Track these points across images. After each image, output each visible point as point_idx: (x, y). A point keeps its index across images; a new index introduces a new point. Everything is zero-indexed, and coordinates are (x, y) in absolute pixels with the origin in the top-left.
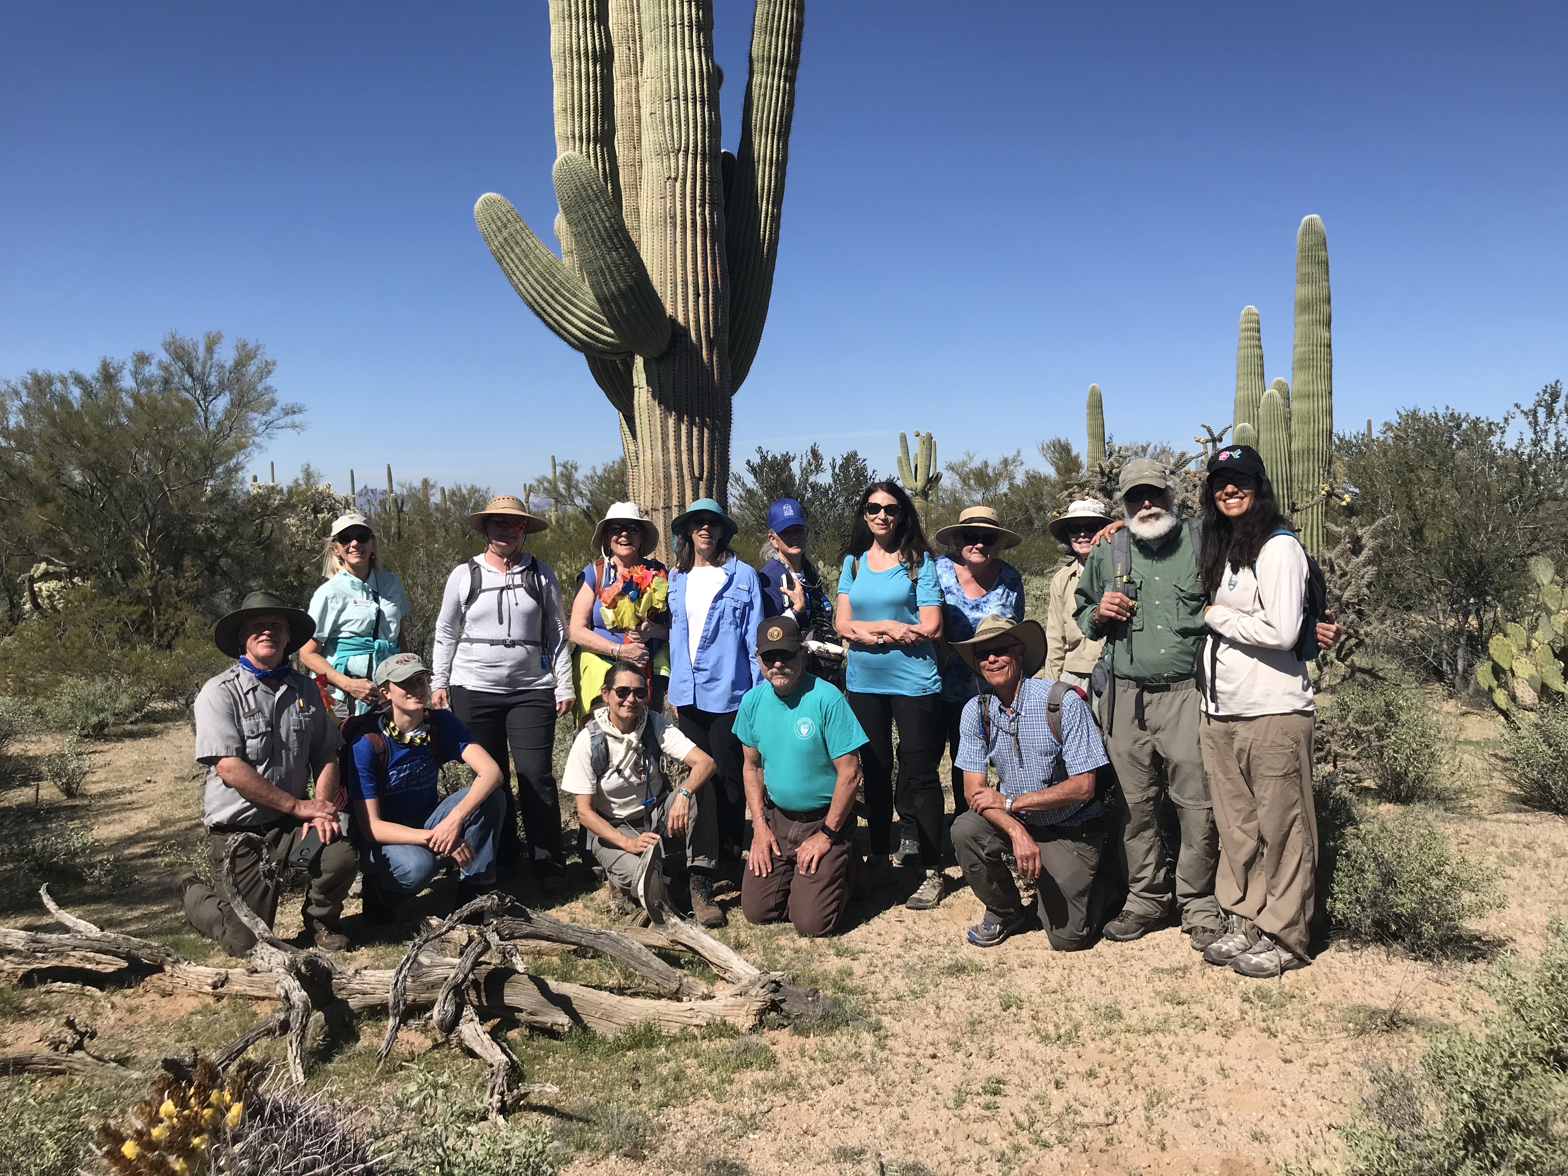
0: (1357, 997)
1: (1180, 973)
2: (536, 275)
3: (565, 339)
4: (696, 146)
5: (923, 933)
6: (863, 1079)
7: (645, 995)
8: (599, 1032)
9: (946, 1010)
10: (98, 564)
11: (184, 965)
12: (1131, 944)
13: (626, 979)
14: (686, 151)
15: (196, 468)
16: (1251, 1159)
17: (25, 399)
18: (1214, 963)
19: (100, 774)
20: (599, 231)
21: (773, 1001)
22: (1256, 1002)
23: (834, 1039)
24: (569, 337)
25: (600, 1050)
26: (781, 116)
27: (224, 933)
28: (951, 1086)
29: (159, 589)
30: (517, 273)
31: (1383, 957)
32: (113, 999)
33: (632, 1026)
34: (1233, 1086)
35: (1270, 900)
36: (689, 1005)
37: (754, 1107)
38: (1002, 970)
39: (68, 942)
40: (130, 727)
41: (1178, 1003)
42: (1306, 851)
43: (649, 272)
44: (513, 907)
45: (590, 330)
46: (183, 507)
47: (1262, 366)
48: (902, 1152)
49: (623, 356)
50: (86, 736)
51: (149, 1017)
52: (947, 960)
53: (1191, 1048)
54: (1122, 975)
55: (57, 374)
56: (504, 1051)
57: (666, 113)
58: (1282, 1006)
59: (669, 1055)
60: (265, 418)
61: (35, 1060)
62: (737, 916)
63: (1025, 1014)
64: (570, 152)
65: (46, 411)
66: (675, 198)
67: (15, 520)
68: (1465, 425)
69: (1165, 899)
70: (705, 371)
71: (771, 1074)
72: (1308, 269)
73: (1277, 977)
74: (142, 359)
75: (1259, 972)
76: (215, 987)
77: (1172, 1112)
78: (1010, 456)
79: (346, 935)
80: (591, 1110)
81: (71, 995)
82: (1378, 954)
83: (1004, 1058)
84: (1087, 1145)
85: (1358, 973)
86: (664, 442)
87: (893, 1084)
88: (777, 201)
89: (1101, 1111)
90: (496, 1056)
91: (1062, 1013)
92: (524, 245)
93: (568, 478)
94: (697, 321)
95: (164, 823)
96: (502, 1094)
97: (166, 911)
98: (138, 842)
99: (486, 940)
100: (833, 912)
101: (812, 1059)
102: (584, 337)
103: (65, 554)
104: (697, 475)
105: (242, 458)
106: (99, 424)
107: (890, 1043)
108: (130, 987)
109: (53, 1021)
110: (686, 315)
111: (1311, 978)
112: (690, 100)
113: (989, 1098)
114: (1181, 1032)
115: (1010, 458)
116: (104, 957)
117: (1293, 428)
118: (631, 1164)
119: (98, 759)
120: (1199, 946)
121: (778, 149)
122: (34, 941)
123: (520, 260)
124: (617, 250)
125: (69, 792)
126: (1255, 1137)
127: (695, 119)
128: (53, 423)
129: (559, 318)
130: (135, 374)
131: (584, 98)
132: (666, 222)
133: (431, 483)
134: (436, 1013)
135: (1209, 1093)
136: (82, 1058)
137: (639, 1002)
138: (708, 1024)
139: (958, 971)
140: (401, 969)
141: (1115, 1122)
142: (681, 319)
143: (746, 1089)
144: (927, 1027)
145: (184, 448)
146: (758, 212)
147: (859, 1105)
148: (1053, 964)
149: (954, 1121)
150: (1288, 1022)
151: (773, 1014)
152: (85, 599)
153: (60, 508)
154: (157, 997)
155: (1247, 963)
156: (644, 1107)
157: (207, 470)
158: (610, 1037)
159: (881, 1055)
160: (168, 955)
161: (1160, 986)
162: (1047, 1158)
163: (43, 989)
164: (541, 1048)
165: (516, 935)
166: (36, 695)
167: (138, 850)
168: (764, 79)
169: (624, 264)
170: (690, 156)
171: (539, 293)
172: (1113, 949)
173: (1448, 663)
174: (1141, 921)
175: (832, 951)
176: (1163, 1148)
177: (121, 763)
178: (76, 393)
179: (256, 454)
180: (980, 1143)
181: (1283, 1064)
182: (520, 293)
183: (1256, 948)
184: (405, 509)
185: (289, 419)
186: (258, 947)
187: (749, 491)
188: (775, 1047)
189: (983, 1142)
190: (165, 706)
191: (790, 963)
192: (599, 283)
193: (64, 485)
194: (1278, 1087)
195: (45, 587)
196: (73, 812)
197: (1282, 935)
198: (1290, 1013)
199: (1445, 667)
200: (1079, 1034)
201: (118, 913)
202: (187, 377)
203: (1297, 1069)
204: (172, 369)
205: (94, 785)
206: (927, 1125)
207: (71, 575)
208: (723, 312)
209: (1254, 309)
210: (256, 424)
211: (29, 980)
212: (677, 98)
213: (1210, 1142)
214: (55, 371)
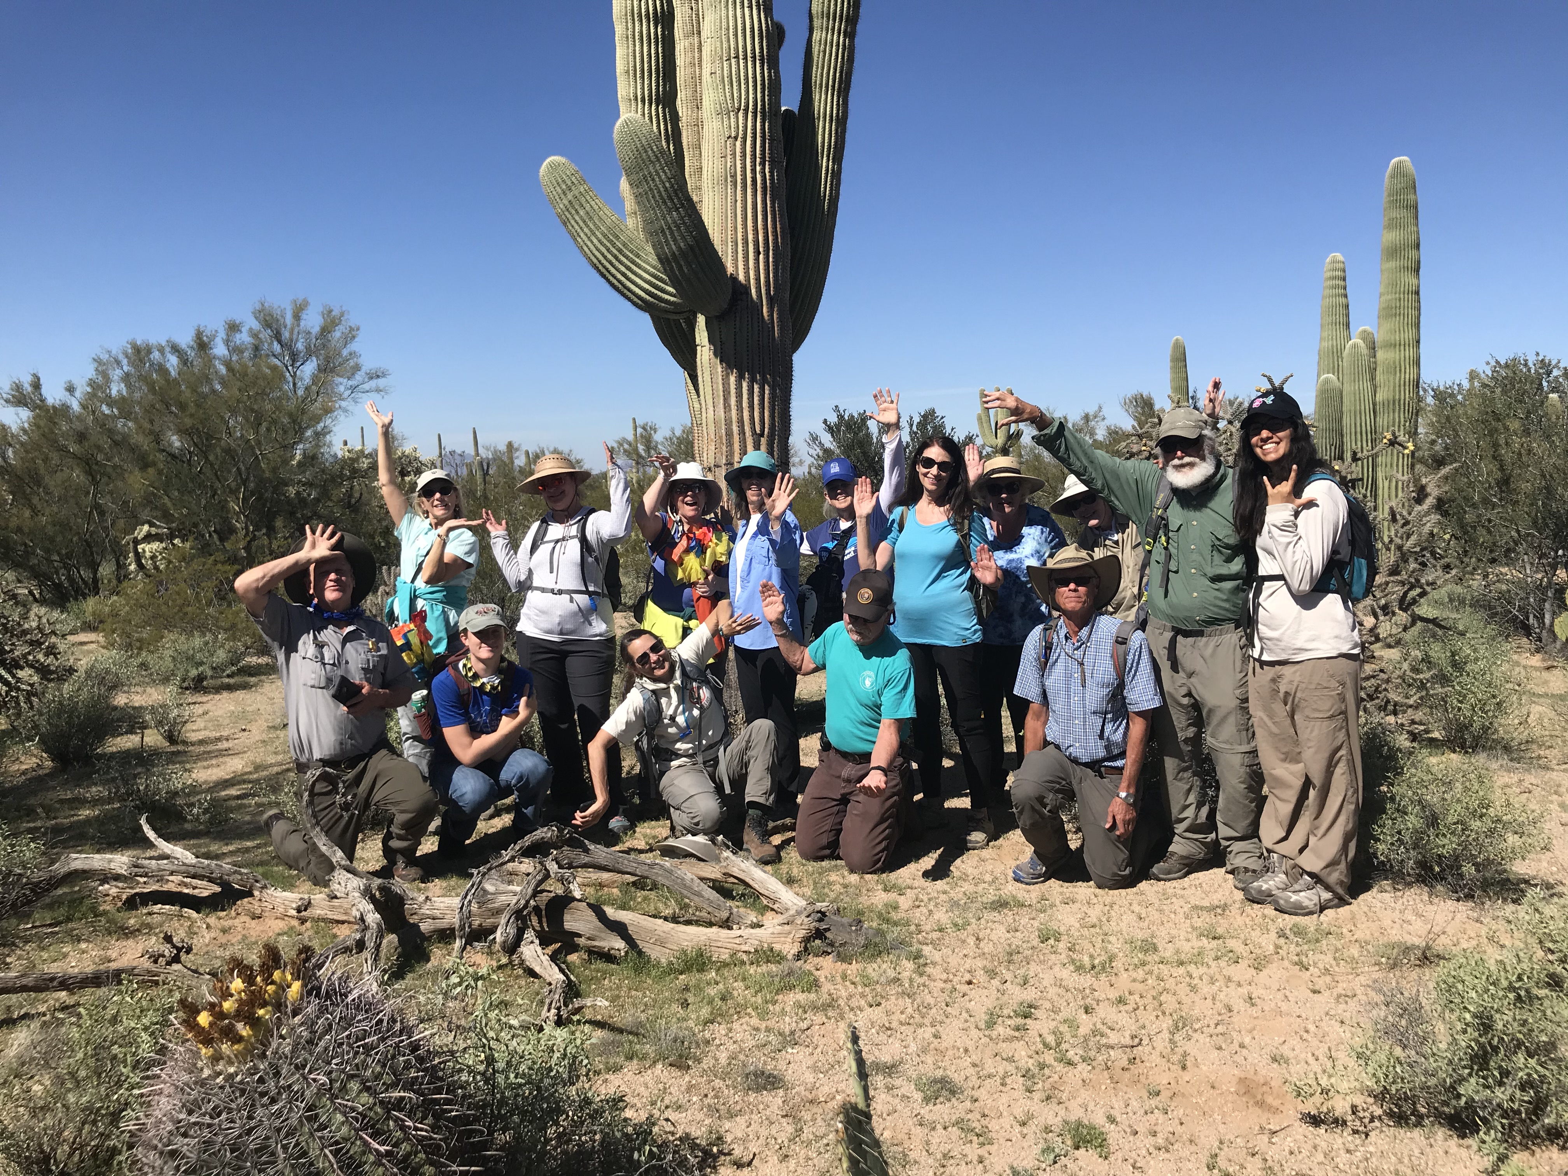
0: (1396, 935)
1: (1219, 911)
2: (600, 236)
3: (629, 299)
4: (756, 105)
5: (970, 871)
6: (900, 1002)
7: (698, 923)
8: (653, 957)
9: (986, 941)
10: (195, 525)
11: (271, 891)
12: (1174, 883)
13: (681, 909)
14: (746, 110)
15: (285, 432)
16: (1269, 1079)
17: (126, 368)
18: (1254, 901)
19: (200, 723)
20: (659, 192)
21: (817, 930)
22: (1292, 937)
23: (875, 966)
24: (633, 297)
25: (653, 973)
26: (841, 72)
27: (309, 863)
28: (984, 1009)
29: (254, 549)
30: (582, 235)
31: (1425, 897)
32: (208, 920)
33: (684, 952)
34: (1259, 1013)
35: (1313, 840)
36: (739, 933)
37: (794, 1024)
38: (1044, 905)
39: (166, 867)
40: (227, 680)
41: (1214, 938)
42: (1350, 793)
43: (710, 232)
44: (571, 838)
45: (653, 290)
46: (274, 470)
47: (1348, 315)
48: (932, 1066)
49: (685, 315)
50: (187, 689)
51: (240, 937)
52: (991, 896)
53: (1221, 978)
54: (1161, 911)
55: (155, 343)
56: (562, 971)
57: (725, 72)
58: (1317, 941)
59: (718, 979)
60: (350, 383)
61: (136, 971)
62: (792, 855)
63: (1062, 945)
64: (632, 114)
65: (145, 379)
66: (735, 157)
67: (120, 484)
68: (1555, 373)
69: (1208, 840)
70: (766, 328)
71: (813, 996)
72: (1395, 214)
73: (1316, 916)
74: (233, 328)
75: (1297, 910)
76: (299, 911)
77: (1196, 1036)
78: (1091, 411)
79: (422, 868)
80: (641, 1024)
81: (170, 917)
82: (1421, 895)
83: (1037, 984)
84: (1109, 1063)
85: (1397, 912)
86: (726, 399)
87: (929, 1007)
88: (838, 157)
89: (1127, 1034)
90: (554, 975)
91: (1098, 945)
92: (588, 208)
93: (648, 441)
94: (758, 279)
95: (258, 768)
96: (559, 1009)
97: (258, 847)
98: (233, 785)
99: (546, 869)
100: (882, 851)
101: (853, 983)
102: (648, 298)
103: (166, 517)
104: (758, 431)
105: (328, 422)
106: (194, 391)
107: (928, 970)
108: (223, 910)
109: (154, 939)
110: (747, 273)
111: (1350, 916)
112: (749, 59)
113: (1020, 1021)
114: (1213, 964)
115: (1091, 413)
116: (199, 882)
117: (1378, 378)
118: (676, 1073)
119: (198, 710)
120: (1240, 885)
121: (838, 105)
122: (135, 866)
123: (584, 222)
124: (677, 210)
125: (171, 738)
126: (1274, 1060)
127: (755, 77)
128: (152, 389)
129: (623, 279)
130: (227, 342)
131: (646, 60)
132: (726, 180)
133: (516, 445)
134: (499, 936)
135: (1235, 1019)
136: (179, 971)
137: (692, 929)
138: (756, 951)
139: (1001, 906)
140: (467, 894)
141: (1140, 1044)
142: (741, 277)
143: (788, 1009)
144: (965, 956)
145: (274, 413)
146: (818, 168)
147: (894, 1025)
148: (1095, 901)
149: (985, 1040)
150: (1322, 957)
151: (818, 942)
152: (184, 559)
153: (160, 472)
154: (247, 919)
155: (1286, 901)
156: (691, 1024)
157: (296, 433)
158: (663, 961)
159: (921, 980)
160: (257, 881)
161: (1198, 922)
162: (1070, 1074)
163: (145, 911)
164: (598, 971)
165: (575, 864)
166: (140, 649)
167: (233, 792)
168: (824, 35)
169: (684, 223)
170: (750, 115)
171: (603, 254)
172: (1155, 888)
173: (1535, 616)
174: (1185, 862)
175: (880, 887)
176: (1184, 1068)
177: (220, 713)
178: (173, 361)
179: (342, 417)
180: (1006, 1060)
181: (1311, 995)
182: (585, 255)
183: (1297, 887)
184: (491, 472)
185: (373, 383)
186: (335, 874)
187: (827, 451)
188: (818, 973)
189: (1010, 1060)
190: (260, 661)
191: (838, 896)
192: (660, 243)
193: (164, 451)
194: (1304, 1015)
195: (147, 549)
196: (174, 757)
197: (1323, 875)
198: (1325, 948)
199: (1532, 620)
200: (1113, 964)
201: (214, 847)
202: (275, 343)
203: (1325, 999)
204: (261, 336)
205: (194, 732)
206: (958, 1044)
207: (171, 537)
208: (783, 269)
209: (1339, 256)
210: (342, 388)
211: (132, 903)
212: (737, 57)
213: (1230, 1062)
214: (153, 341)
